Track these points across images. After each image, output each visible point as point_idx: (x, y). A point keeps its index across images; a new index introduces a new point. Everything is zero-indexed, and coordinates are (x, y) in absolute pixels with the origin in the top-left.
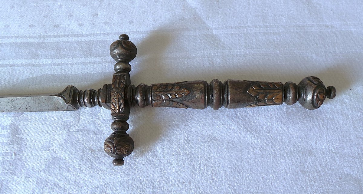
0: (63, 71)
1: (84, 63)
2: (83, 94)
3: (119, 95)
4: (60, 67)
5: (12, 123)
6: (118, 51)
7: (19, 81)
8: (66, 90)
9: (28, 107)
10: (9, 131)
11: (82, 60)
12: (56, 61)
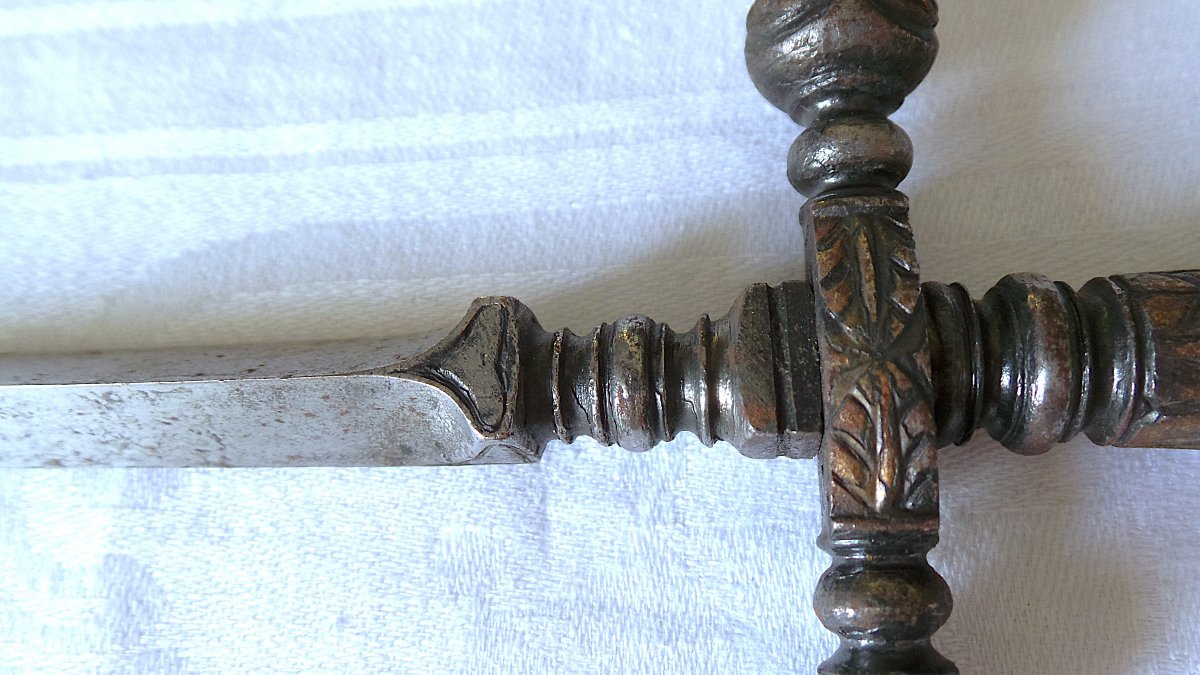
0: (411, 197)
1: (544, 141)
2: (593, 362)
3: (898, 375)
4: (388, 170)
5: (115, 550)
6: (837, 34)
7: (139, 273)
8: (466, 333)
9: (207, 444)
10: (100, 605)
11: (528, 122)
12: (362, 135)
